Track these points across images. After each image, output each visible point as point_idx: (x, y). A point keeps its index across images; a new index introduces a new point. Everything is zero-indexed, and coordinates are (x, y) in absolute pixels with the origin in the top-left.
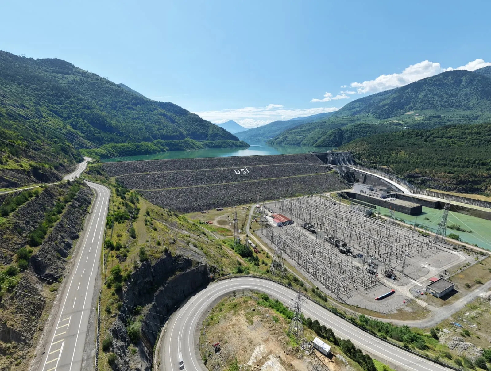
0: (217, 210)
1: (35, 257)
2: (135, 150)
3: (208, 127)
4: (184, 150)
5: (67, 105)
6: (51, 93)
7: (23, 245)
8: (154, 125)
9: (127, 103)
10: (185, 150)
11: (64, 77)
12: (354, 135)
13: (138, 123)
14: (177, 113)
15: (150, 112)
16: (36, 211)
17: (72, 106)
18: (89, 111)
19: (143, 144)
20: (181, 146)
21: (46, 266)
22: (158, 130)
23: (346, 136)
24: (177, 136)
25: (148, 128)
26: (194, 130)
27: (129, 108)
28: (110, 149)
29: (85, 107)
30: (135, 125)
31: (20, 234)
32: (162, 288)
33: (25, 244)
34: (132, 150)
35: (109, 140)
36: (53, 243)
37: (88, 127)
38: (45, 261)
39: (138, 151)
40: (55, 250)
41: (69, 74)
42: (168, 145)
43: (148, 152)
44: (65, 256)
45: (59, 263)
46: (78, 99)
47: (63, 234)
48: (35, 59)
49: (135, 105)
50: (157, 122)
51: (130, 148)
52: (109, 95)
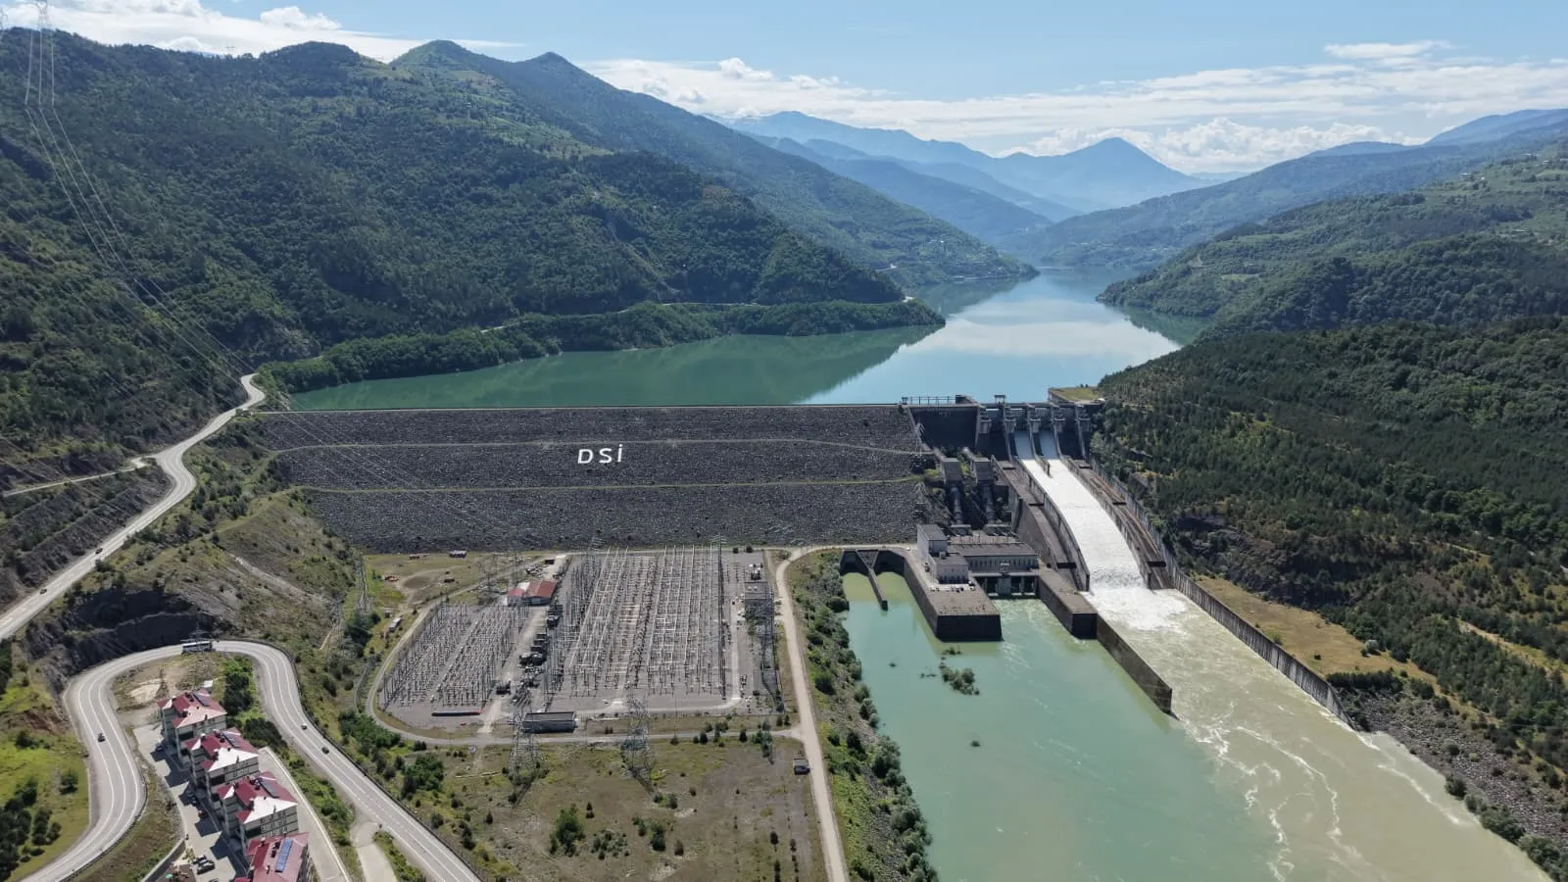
0: (451, 556)
1: (19, 560)
2: (421, 358)
3: (768, 248)
4: (611, 349)
5: (281, 223)
6: (252, 189)
7: (15, 548)
8: (541, 257)
9: (476, 181)
10: (618, 349)
11: (315, 109)
12: (1402, 296)
13: (489, 254)
14: (662, 194)
15: (546, 208)
16: (43, 516)
17: (295, 223)
18: (334, 237)
19: (452, 339)
20: (606, 334)
21: (27, 571)
22: (549, 274)
23: (1361, 299)
24: (606, 295)
25: (517, 271)
26: (705, 261)
27: (477, 199)
28: (348, 357)
29: (326, 223)
30: (476, 262)
31: (16, 537)
32: (132, 622)
33: (18, 547)
34: (408, 359)
35: (362, 325)
36: (45, 553)
37: (318, 287)
38: (28, 566)
39: (428, 359)
40: (44, 559)
41: (331, 93)
42: (560, 330)
43: (462, 364)
44: (54, 568)
45: (43, 572)
46: (314, 202)
47: (62, 546)
48: (256, 55)
49: (504, 182)
50: (555, 246)
51: (407, 351)
52: (428, 158)
